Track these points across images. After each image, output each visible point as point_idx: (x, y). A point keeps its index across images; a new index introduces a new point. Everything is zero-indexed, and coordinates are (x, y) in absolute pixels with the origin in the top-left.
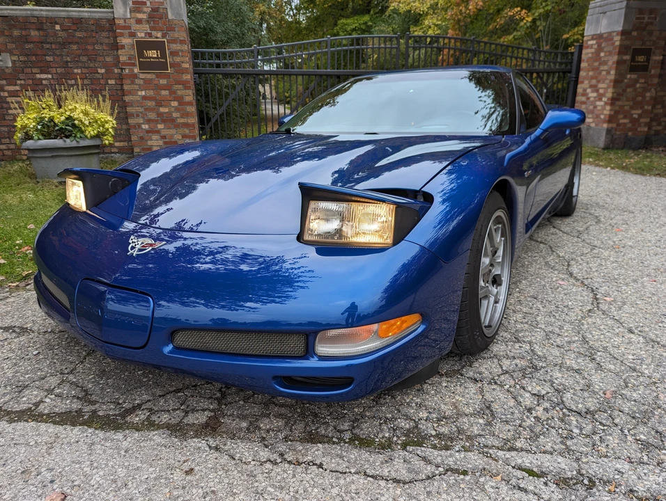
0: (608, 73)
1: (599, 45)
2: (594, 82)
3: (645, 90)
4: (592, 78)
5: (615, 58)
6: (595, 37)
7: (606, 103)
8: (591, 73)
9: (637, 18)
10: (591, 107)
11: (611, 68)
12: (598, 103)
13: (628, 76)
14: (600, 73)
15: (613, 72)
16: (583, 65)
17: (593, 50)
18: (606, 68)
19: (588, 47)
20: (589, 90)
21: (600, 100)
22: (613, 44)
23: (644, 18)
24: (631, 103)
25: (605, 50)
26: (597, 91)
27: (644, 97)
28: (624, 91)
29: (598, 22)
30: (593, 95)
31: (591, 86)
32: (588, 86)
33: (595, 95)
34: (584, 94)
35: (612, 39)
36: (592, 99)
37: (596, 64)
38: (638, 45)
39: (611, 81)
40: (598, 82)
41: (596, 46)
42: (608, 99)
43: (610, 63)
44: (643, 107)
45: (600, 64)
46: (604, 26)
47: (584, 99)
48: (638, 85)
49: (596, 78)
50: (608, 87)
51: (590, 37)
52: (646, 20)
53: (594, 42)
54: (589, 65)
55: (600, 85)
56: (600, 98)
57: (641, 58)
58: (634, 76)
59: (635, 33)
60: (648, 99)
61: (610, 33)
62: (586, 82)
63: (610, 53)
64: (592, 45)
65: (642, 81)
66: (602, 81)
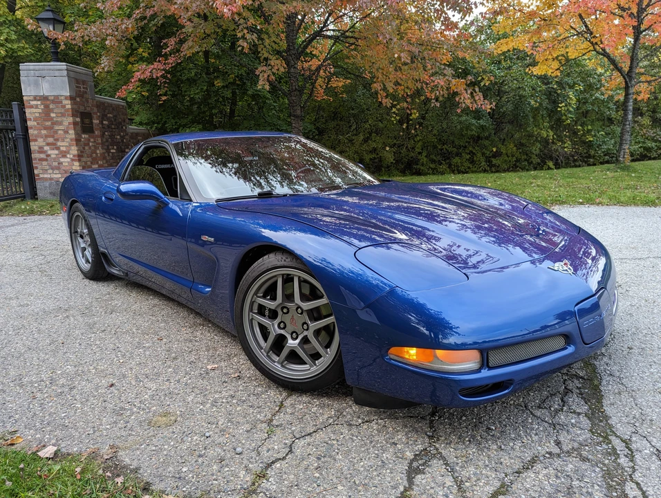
0: (66, 132)
1: (47, 107)
2: (50, 140)
3: (96, 148)
4: (47, 136)
5: (71, 120)
6: (38, 98)
7: (72, 160)
8: (44, 132)
9: (77, 87)
10: (55, 164)
11: (67, 128)
12: (62, 160)
13: (83, 136)
14: (56, 132)
15: (72, 132)
16: (29, 123)
17: (40, 111)
18: (61, 127)
19: (32, 107)
20: (46, 148)
21: (64, 156)
22: (64, 107)
23: (80, 88)
24: (90, 159)
25: (55, 111)
26: (58, 148)
27: (97, 154)
28: (84, 148)
29: (37, 84)
30: (53, 153)
31: (48, 144)
32: (44, 144)
33: (56, 152)
34: (41, 151)
35: (61, 102)
36: (53, 156)
37: (49, 123)
38: (82, 109)
39: (71, 140)
40: (57, 140)
41: (42, 107)
42: (74, 156)
43: (66, 123)
44: (98, 163)
45: (54, 123)
46: (46, 89)
47: (43, 156)
48: (91, 144)
49: (53, 137)
50: (70, 145)
51: (32, 98)
52: (82, 89)
53: (39, 103)
54: (38, 124)
55: (59, 144)
56: (64, 155)
57: (87, 121)
58: (86, 136)
59: (78, 99)
60: (99, 155)
61: (56, 97)
62: (40, 140)
63: (63, 115)
64: (37, 105)
65: (92, 140)
66: (60, 140)
